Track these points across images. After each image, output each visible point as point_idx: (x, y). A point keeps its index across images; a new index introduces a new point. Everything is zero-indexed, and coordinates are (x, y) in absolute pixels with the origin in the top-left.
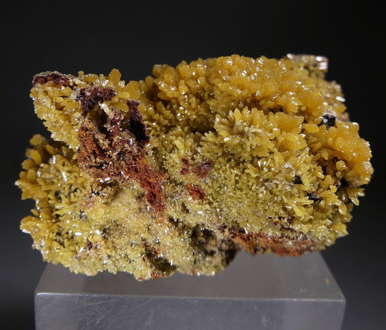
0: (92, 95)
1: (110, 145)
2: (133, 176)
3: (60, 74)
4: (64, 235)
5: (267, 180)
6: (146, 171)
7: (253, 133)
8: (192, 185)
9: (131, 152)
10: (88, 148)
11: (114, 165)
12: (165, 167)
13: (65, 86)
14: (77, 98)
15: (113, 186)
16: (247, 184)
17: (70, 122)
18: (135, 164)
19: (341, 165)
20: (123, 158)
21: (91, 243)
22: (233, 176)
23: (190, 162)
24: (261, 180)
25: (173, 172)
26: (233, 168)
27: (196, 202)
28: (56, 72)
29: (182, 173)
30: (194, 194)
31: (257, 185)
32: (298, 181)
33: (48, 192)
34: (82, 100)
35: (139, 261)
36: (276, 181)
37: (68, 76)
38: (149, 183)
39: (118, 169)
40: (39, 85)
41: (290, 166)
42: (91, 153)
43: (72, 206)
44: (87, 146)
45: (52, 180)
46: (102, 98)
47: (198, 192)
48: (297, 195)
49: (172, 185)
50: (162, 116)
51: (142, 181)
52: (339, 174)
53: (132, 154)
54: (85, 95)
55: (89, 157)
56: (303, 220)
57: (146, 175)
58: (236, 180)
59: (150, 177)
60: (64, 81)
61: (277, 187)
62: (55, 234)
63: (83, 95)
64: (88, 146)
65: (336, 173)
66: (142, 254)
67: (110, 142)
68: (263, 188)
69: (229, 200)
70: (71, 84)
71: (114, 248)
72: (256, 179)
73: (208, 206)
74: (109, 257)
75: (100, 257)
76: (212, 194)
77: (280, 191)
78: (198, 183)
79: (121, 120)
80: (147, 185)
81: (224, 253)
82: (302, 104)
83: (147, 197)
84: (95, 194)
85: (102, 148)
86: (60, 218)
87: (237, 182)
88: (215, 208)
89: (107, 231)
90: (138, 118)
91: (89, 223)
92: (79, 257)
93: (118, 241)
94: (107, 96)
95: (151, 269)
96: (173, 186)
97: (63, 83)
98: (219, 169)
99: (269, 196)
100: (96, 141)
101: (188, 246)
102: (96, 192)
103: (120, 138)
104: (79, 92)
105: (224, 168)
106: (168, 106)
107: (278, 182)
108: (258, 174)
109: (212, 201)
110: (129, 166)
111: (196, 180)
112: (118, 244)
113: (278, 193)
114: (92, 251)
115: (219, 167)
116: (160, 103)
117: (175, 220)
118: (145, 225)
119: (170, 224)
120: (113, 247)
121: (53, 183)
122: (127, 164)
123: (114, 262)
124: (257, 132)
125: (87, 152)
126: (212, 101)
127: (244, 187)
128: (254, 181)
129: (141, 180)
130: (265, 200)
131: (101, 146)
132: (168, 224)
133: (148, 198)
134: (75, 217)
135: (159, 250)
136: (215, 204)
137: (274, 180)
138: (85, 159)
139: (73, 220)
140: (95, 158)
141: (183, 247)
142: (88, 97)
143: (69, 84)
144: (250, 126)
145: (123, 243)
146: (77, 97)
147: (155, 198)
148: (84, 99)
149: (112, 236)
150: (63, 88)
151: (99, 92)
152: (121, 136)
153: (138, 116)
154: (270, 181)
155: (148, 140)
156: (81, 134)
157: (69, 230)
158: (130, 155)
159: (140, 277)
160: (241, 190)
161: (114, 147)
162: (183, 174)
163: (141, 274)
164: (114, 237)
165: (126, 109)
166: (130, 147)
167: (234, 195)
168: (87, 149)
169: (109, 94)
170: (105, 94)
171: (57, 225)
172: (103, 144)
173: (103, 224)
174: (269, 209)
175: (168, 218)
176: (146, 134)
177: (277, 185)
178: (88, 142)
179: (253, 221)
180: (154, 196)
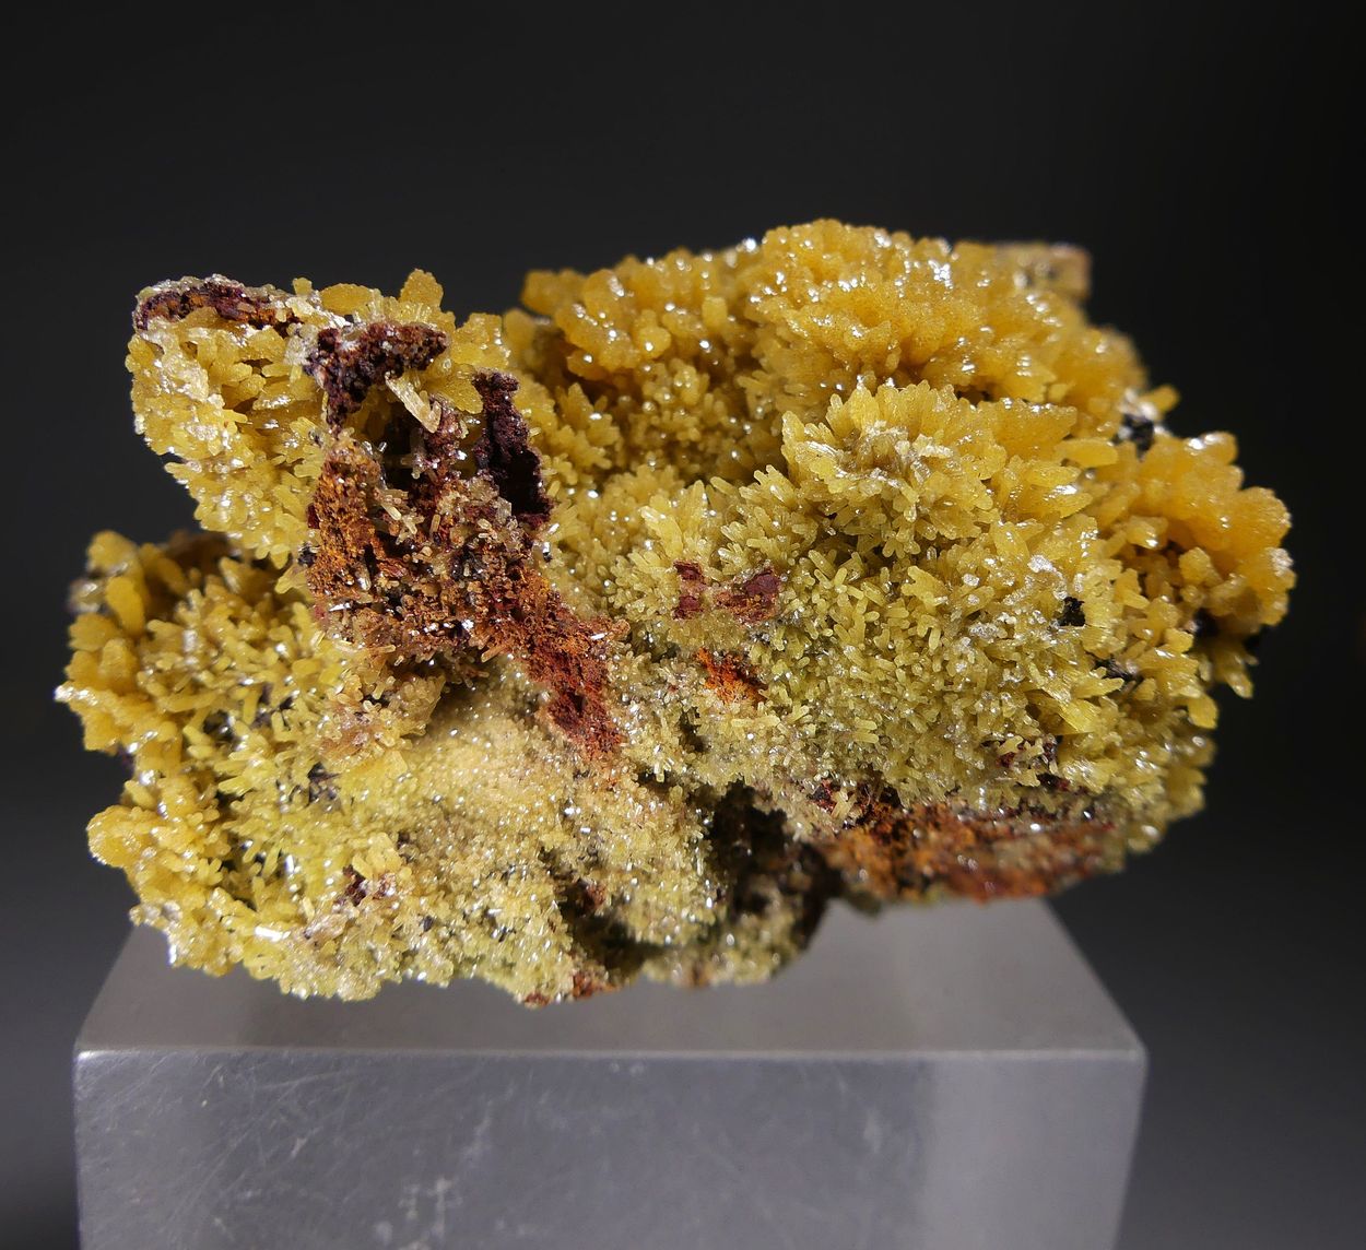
0: (363, 349)
1: (424, 528)
2: (505, 635)
3: (237, 285)
4: (248, 866)
5: (974, 616)
6: (552, 616)
7: (924, 460)
8: (716, 654)
9: (500, 548)
10: (348, 537)
11: (438, 599)
12: (611, 599)
13: (258, 325)
14: (308, 363)
15: (431, 678)
16: (911, 632)
17: (271, 455)
18: (514, 589)
19: (1196, 561)
20: (473, 571)
21: (360, 879)
22: (861, 607)
23: (709, 572)
24: (956, 616)
25: (644, 613)
26: (856, 584)
27: (735, 707)
28: (218, 279)
29: (680, 611)
30: (722, 682)
31: (942, 635)
32: (1073, 613)
33: (179, 719)
34: (327, 368)
35: (536, 929)
36: (1008, 617)
37: (264, 291)
38: (562, 658)
39: (453, 611)
40: (163, 323)
41: (1048, 567)
42: (358, 558)
43: (280, 758)
44: (346, 531)
45: (194, 675)
46: (398, 359)
47: (735, 674)
48: (1071, 662)
49: (640, 658)
50: (582, 434)
51: (532, 653)
52: (1191, 594)
53: (506, 554)
54: (337, 351)
55: (352, 572)
56: (1088, 748)
57: (549, 630)
58: (870, 625)
59: (564, 636)
60: (252, 309)
61: (1010, 637)
62: (217, 864)
63: (330, 352)
64: (351, 533)
65: (1183, 593)
66: (544, 905)
67: (422, 519)
68: (966, 641)
69: (847, 692)
70: (281, 317)
71: (442, 893)
72: (936, 616)
73: (774, 720)
74: (429, 923)
75: (395, 927)
76: (783, 680)
77: (1018, 649)
78: (735, 643)
79: (460, 439)
80: (551, 667)
81: (798, 900)
82: (1053, 378)
83: (550, 710)
84: (374, 702)
85: (396, 538)
86: (234, 805)
87: (871, 629)
88: (799, 724)
89: (413, 837)
90: (516, 433)
91: (343, 814)
92: (318, 932)
93: (457, 868)
94: (416, 351)
95: (573, 958)
96: (646, 663)
97: (249, 314)
98: (809, 591)
99: (986, 667)
100: (377, 512)
101: (700, 866)
102: (376, 695)
103: (465, 499)
104: (316, 342)
105: (825, 584)
106: (603, 400)
107: (1014, 620)
108: (945, 598)
109: (788, 701)
110: (492, 598)
111: (729, 632)
112: (456, 878)
113: (1015, 656)
114: (368, 905)
115: (811, 582)
116: (576, 388)
117: (661, 779)
118: (550, 804)
119: (644, 792)
120: (439, 888)
121: (197, 687)
122: (485, 593)
123: (444, 941)
124: (936, 458)
125: (346, 553)
126: (754, 378)
127: (900, 643)
128: (934, 622)
129: (531, 650)
130: (970, 685)
131: (393, 533)
132: (635, 793)
133: (554, 712)
134: (290, 799)
135: (600, 889)
136: (800, 712)
137: (1001, 615)
138: (336, 579)
139: (286, 808)
140: (373, 574)
141: (683, 872)
142: (347, 358)
143: (270, 317)
144: (912, 439)
145: (475, 871)
146: (309, 359)
147: (579, 709)
148: (333, 365)
149: (432, 853)
150: (251, 331)
151: (390, 339)
152: (465, 492)
153: (515, 427)
154: (983, 617)
155: (547, 513)
156: (326, 488)
157: (266, 846)
158: (498, 558)
159: (532, 990)
160: (890, 655)
161: (442, 533)
162: (684, 616)
163: (539, 980)
164: (443, 856)
165: (474, 403)
166: (496, 529)
167: (864, 676)
168: (344, 542)
169: (424, 344)
170: (409, 344)
171: (224, 832)
172: (401, 524)
173: (395, 816)
174: (986, 713)
175: (635, 771)
176: (540, 491)
177: (1009, 628)
178: (351, 518)
179: (929, 760)
180: (578, 702)
